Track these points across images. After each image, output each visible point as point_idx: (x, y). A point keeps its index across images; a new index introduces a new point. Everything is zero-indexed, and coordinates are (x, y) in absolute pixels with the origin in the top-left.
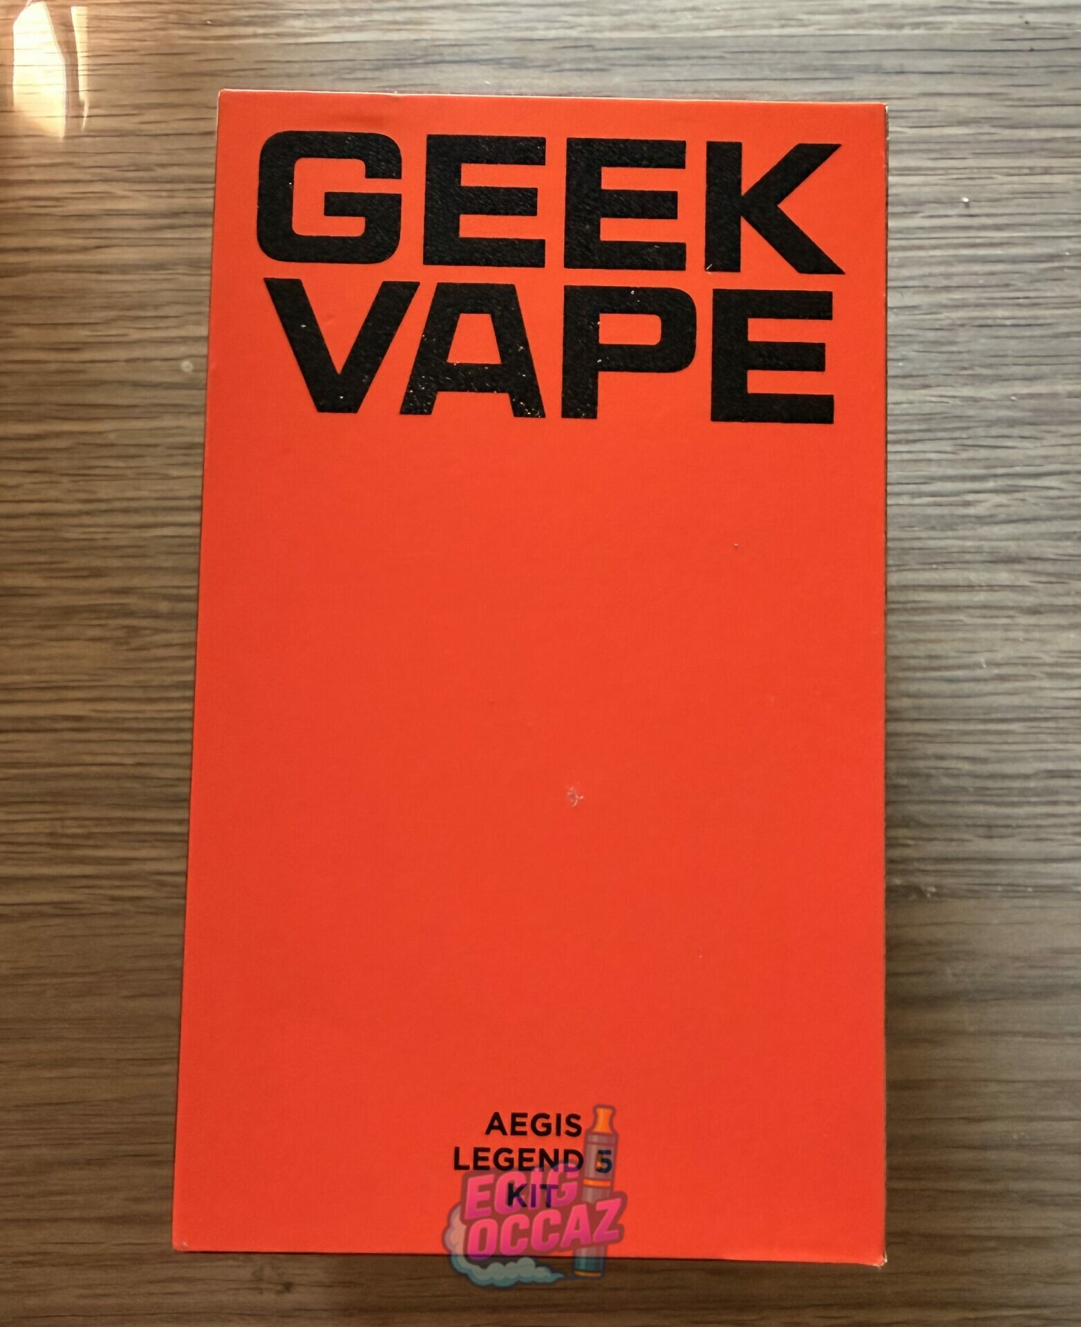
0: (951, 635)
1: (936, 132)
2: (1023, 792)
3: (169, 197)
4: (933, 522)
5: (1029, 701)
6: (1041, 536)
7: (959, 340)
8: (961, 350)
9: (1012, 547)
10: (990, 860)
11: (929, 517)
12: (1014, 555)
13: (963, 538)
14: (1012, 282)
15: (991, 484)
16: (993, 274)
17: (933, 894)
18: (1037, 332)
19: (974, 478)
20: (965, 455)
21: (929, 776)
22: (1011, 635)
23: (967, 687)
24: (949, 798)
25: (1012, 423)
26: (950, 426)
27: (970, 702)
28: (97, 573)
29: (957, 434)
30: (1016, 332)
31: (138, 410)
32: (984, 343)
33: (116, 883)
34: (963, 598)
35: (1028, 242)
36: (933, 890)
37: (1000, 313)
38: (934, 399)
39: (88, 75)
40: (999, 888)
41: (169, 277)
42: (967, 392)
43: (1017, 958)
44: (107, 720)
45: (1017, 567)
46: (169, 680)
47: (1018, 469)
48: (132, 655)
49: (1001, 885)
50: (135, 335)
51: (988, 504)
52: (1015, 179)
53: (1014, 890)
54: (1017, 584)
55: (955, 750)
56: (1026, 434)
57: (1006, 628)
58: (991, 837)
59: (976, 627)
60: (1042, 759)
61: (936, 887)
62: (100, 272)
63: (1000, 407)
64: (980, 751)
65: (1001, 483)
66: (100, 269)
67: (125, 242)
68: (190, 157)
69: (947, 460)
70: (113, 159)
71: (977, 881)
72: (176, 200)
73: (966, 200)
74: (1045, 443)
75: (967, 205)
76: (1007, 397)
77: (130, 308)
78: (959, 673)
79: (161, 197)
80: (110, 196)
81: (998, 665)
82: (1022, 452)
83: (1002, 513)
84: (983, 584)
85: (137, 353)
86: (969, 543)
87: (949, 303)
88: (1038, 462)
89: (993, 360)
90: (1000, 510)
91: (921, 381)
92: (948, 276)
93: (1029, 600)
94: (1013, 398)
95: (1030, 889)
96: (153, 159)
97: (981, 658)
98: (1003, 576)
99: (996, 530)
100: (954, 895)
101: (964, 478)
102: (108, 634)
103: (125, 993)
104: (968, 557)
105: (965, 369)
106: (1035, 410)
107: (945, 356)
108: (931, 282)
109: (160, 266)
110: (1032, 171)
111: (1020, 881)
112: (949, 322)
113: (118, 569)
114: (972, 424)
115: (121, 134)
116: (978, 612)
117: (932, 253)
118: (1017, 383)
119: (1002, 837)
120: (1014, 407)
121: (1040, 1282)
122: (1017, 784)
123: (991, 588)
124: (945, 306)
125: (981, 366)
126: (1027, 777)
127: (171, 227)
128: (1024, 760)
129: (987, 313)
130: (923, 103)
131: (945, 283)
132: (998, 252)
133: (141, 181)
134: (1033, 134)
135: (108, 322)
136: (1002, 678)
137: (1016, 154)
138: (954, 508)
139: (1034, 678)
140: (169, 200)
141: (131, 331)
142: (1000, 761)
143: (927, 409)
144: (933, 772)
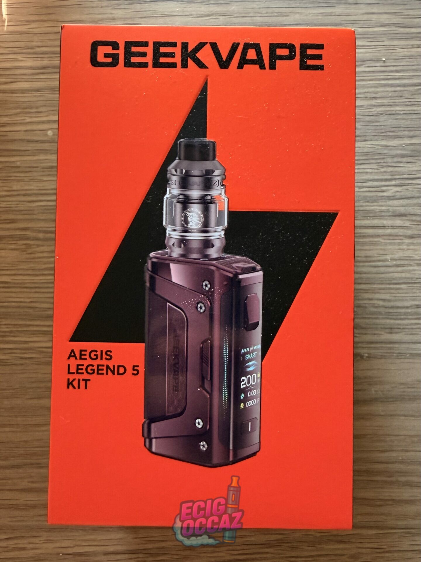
0: (375, 247)
1: (371, 30)
2: (406, 314)
3: (41, 60)
4: (368, 199)
5: (408, 275)
6: (415, 205)
7: (380, 120)
8: (381, 125)
9: (402, 210)
10: (391, 343)
11: (367, 196)
12: (403, 213)
13: (382, 206)
14: (404, 95)
15: (393, 183)
16: (395, 91)
17: (367, 357)
18: (414, 116)
19: (386, 180)
20: (382, 170)
21: (366, 307)
22: (401, 247)
23: (382, 270)
24: (373, 316)
25: (403, 156)
26: (376, 157)
27: (383, 276)
28: (13, 221)
29: (379, 161)
30: (405, 117)
31: (30, 152)
32: (390, 121)
33: (23, 351)
34: (380, 231)
35: (411, 77)
36: (367, 355)
37: (398, 108)
38: (369, 146)
39: (7, 8)
40: (395, 355)
41: (41, 95)
42: (383, 143)
43: (402, 384)
44: (18, 283)
45: (404, 218)
46: (44, 266)
47: (405, 176)
48: (28, 256)
49: (396, 353)
50: (28, 120)
51: (392, 191)
52: (405, 50)
53: (401, 356)
54: (404, 225)
55: (377, 296)
56: (409, 161)
57: (399, 244)
58: (391, 333)
59: (386, 244)
60: (414, 300)
61: (368, 354)
62: (13, 93)
63: (397, 149)
64: (387, 297)
65: (397, 182)
66: (12, 92)
67: (23, 80)
68: (50, 43)
69: (375, 172)
70: (17, 44)
71: (385, 351)
72: (44, 62)
73: (384, 59)
74: (417, 165)
75: (384, 61)
76: (401, 145)
77: (26, 108)
78: (379, 264)
79: (38, 60)
80: (17, 60)
81: (396, 260)
82: (407, 169)
83: (398, 195)
84: (390, 225)
85: (29, 127)
86: (384, 208)
87: (376, 104)
88: (414, 173)
89: (394, 129)
90: (397, 194)
91: (363, 138)
92: (376, 92)
93: (409, 232)
94: (404, 145)
95: (408, 355)
96: (34, 44)
97: (388, 257)
98: (398, 222)
99: (396, 202)
100: (375, 357)
101: (382, 180)
102: (18, 247)
103: (27, 397)
104: (383, 214)
105: (383, 133)
106: (412, 151)
107: (374, 128)
108: (369, 95)
109: (38, 90)
110: (413, 47)
111: (404, 352)
112: (376, 112)
113: (21, 220)
114: (385, 157)
115: (21, 33)
116: (387, 237)
117: (369, 82)
118: (405, 139)
119: (396, 333)
120: (405, 150)
121: (410, 518)
122: (403, 310)
123: (393, 227)
124: (374, 106)
125: (390, 132)
126: (407, 307)
127: (43, 73)
128: (406, 300)
129: (392, 109)
130: (366, 17)
131: (374, 95)
132: (397, 82)
133: (29, 54)
134: (414, 30)
135: (16, 114)
136: (397, 266)
137: (407, 39)
138: (377, 193)
139: (411, 265)
140: (42, 62)
141: (27, 118)
142: (396, 301)
143: (366, 150)
144: (367, 305)
